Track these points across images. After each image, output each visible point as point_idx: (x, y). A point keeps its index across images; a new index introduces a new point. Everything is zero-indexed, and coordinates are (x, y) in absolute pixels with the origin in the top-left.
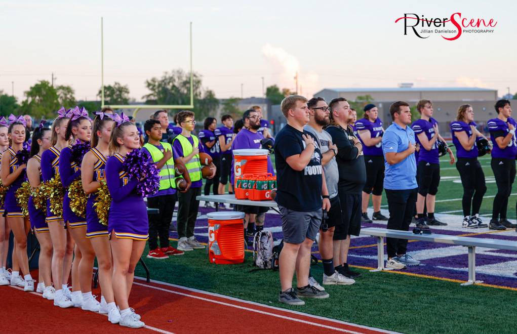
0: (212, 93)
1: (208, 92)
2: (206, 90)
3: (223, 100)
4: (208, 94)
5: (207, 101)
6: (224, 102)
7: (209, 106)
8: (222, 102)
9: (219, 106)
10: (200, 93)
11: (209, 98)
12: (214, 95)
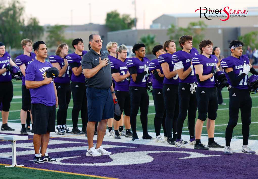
0: (37, 20)
1: (31, 19)
2: (30, 17)
3: (48, 27)
4: (32, 21)
5: (31, 28)
6: (48, 30)
7: (33, 34)
8: (46, 30)
9: (43, 34)
10: (24, 20)
11: (33, 25)
12: (39, 22)
